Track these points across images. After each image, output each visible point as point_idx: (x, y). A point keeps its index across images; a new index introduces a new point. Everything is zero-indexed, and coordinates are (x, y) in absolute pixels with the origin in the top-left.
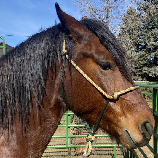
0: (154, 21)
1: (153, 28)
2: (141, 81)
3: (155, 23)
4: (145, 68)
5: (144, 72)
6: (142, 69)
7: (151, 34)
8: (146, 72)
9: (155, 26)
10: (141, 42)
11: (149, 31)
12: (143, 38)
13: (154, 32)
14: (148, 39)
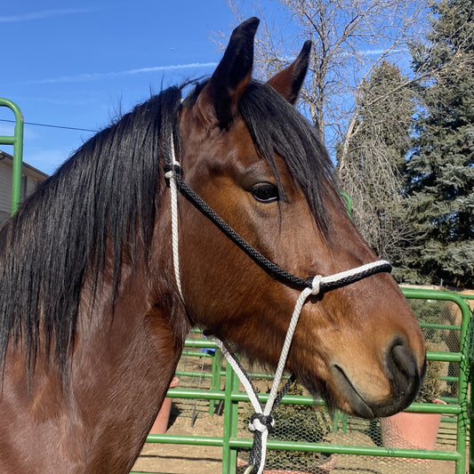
0: (464, 101)
1: (461, 123)
2: (417, 283)
3: (467, 107)
4: (432, 246)
5: (427, 257)
6: (419, 247)
7: (454, 142)
8: (434, 257)
9: (468, 117)
10: (422, 164)
11: (448, 132)
12: (428, 153)
13: (463, 136)
14: (442, 157)
